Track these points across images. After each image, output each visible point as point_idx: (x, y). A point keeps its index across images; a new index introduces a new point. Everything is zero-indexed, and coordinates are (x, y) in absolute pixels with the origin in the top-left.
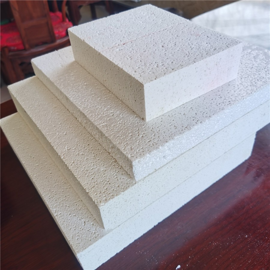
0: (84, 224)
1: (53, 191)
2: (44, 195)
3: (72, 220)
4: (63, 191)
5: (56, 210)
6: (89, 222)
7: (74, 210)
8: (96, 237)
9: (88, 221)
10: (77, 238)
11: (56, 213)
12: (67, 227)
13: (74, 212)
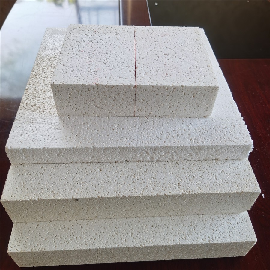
0: (230, 224)
1: (177, 233)
2: (178, 243)
3: (221, 231)
4: (184, 225)
5: (203, 239)
6: (230, 219)
7: (211, 225)
8: (247, 221)
9: (228, 220)
10: (241, 235)
11: (206, 240)
12: (226, 238)
13: (213, 226)
